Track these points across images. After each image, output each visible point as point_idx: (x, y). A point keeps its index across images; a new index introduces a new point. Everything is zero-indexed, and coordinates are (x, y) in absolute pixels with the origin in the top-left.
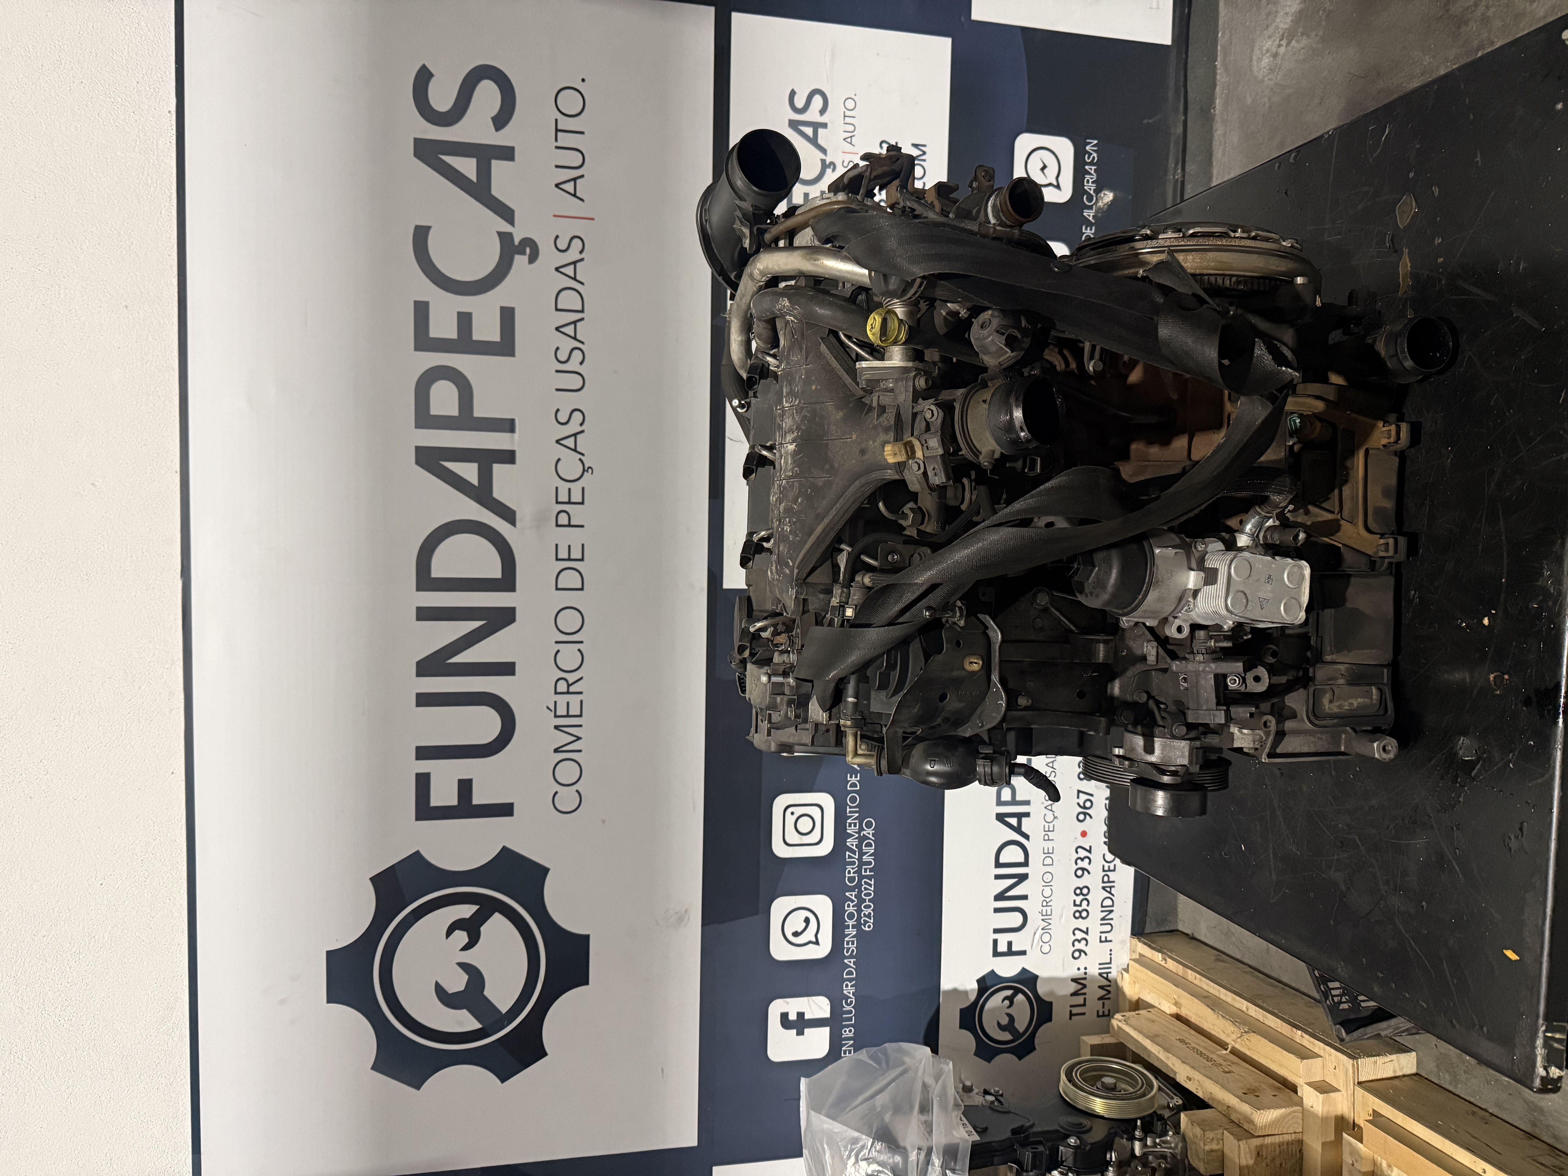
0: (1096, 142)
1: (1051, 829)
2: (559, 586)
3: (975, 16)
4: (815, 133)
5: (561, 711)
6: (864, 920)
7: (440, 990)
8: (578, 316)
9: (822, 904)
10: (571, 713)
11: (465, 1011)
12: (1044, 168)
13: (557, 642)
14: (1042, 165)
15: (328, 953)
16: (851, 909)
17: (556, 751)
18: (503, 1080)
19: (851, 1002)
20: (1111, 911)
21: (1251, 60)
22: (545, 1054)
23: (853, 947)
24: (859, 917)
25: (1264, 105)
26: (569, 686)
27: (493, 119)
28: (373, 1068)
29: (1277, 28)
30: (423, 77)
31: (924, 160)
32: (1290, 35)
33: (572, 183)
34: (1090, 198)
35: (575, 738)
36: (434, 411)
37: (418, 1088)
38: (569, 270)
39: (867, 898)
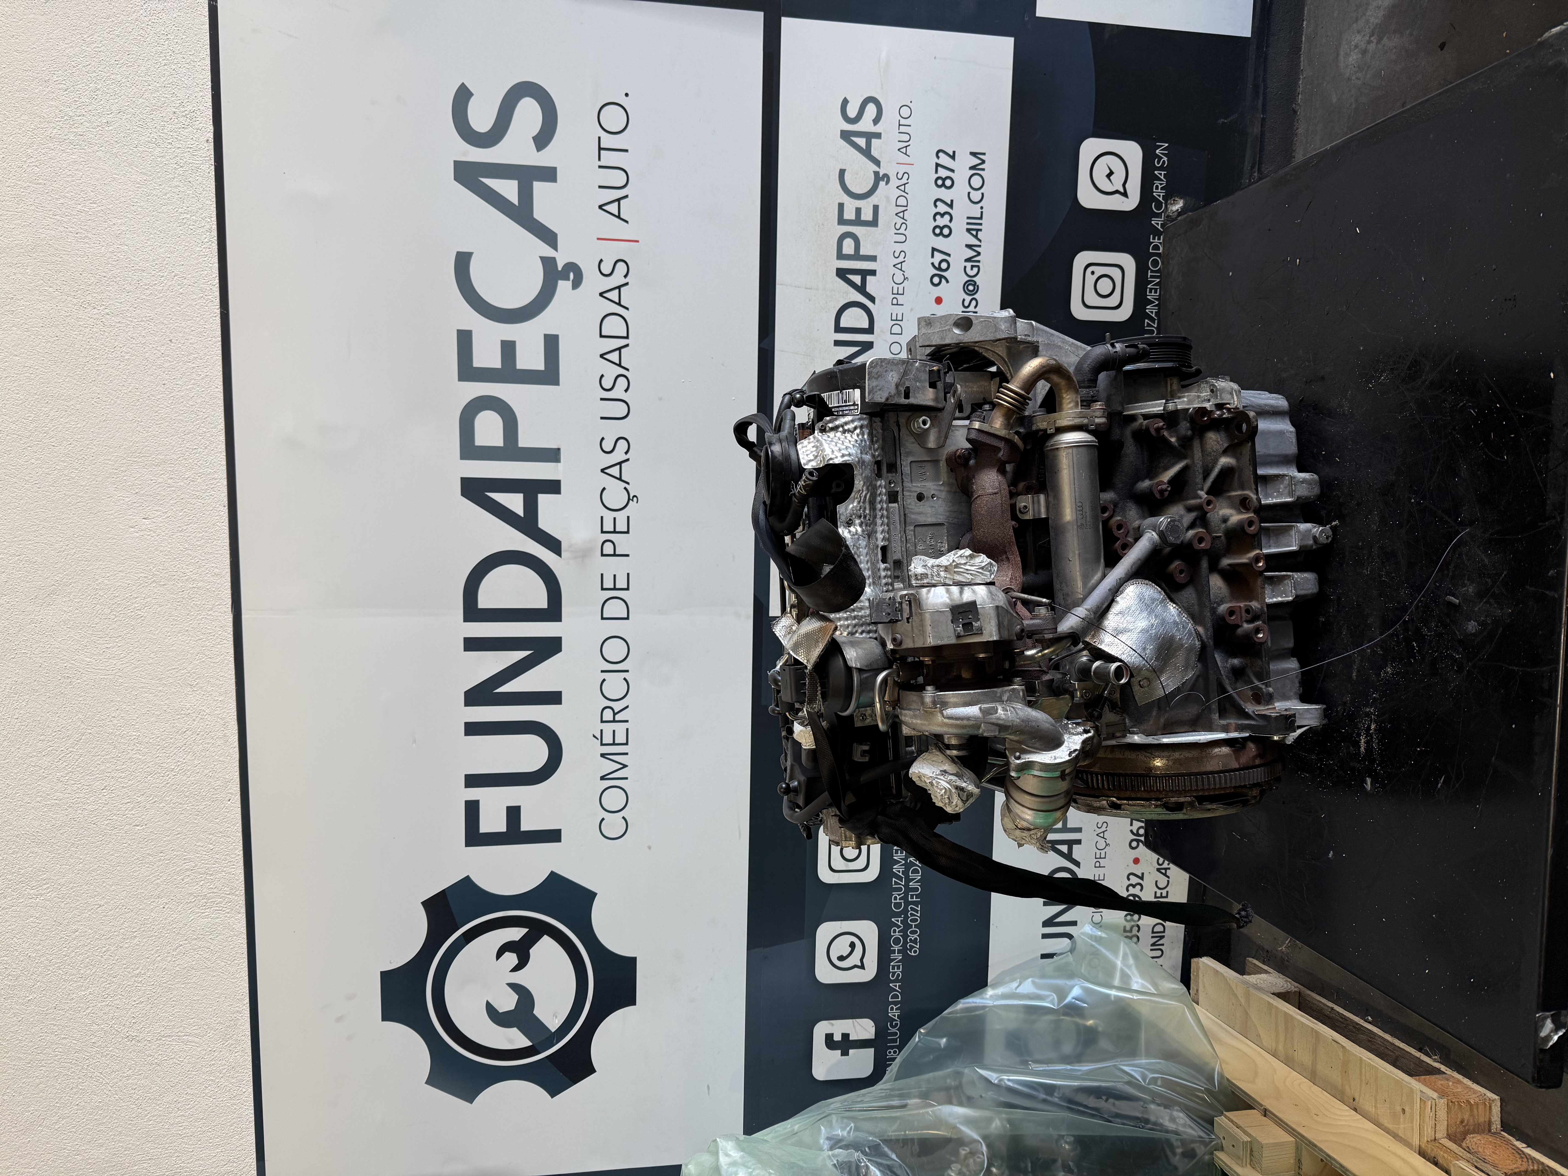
0: (1167, 145)
1: (1103, 856)
2: (605, 616)
3: (1040, 13)
4: (869, 144)
5: (608, 739)
6: (910, 946)
7: (491, 1010)
8: (623, 342)
9: (868, 930)
10: (616, 742)
11: (515, 1029)
12: (1111, 173)
13: (602, 671)
14: (1109, 171)
15: (384, 974)
16: (897, 934)
17: (602, 778)
18: (552, 1096)
19: (897, 1024)
20: (1162, 937)
21: (1338, 55)
22: (593, 1071)
23: (899, 972)
24: (905, 943)
25: (1351, 105)
26: (615, 714)
27: (533, 138)
28: (426, 1083)
29: (1368, 21)
30: (463, 96)
31: (983, 170)
32: (1380, 31)
33: (617, 203)
34: (1159, 205)
35: (622, 766)
36: (478, 442)
37: (471, 1102)
38: (614, 295)
39: (913, 924)
